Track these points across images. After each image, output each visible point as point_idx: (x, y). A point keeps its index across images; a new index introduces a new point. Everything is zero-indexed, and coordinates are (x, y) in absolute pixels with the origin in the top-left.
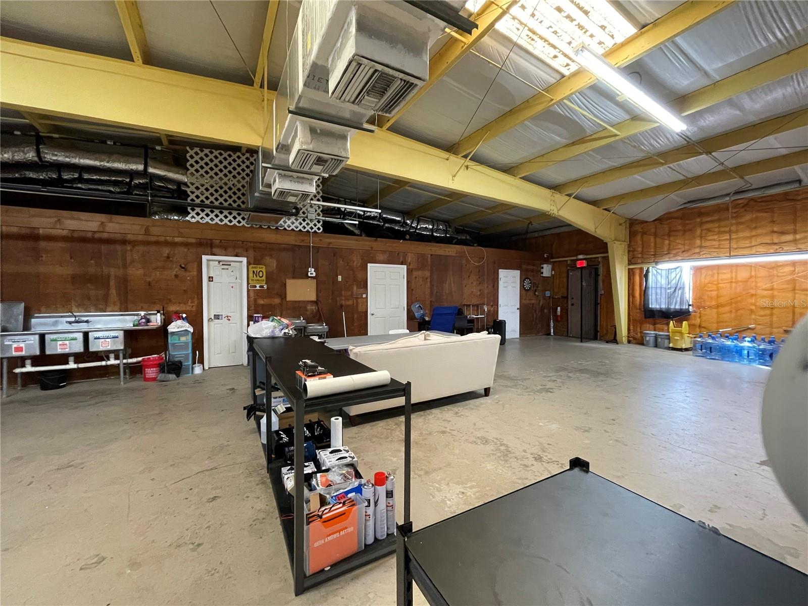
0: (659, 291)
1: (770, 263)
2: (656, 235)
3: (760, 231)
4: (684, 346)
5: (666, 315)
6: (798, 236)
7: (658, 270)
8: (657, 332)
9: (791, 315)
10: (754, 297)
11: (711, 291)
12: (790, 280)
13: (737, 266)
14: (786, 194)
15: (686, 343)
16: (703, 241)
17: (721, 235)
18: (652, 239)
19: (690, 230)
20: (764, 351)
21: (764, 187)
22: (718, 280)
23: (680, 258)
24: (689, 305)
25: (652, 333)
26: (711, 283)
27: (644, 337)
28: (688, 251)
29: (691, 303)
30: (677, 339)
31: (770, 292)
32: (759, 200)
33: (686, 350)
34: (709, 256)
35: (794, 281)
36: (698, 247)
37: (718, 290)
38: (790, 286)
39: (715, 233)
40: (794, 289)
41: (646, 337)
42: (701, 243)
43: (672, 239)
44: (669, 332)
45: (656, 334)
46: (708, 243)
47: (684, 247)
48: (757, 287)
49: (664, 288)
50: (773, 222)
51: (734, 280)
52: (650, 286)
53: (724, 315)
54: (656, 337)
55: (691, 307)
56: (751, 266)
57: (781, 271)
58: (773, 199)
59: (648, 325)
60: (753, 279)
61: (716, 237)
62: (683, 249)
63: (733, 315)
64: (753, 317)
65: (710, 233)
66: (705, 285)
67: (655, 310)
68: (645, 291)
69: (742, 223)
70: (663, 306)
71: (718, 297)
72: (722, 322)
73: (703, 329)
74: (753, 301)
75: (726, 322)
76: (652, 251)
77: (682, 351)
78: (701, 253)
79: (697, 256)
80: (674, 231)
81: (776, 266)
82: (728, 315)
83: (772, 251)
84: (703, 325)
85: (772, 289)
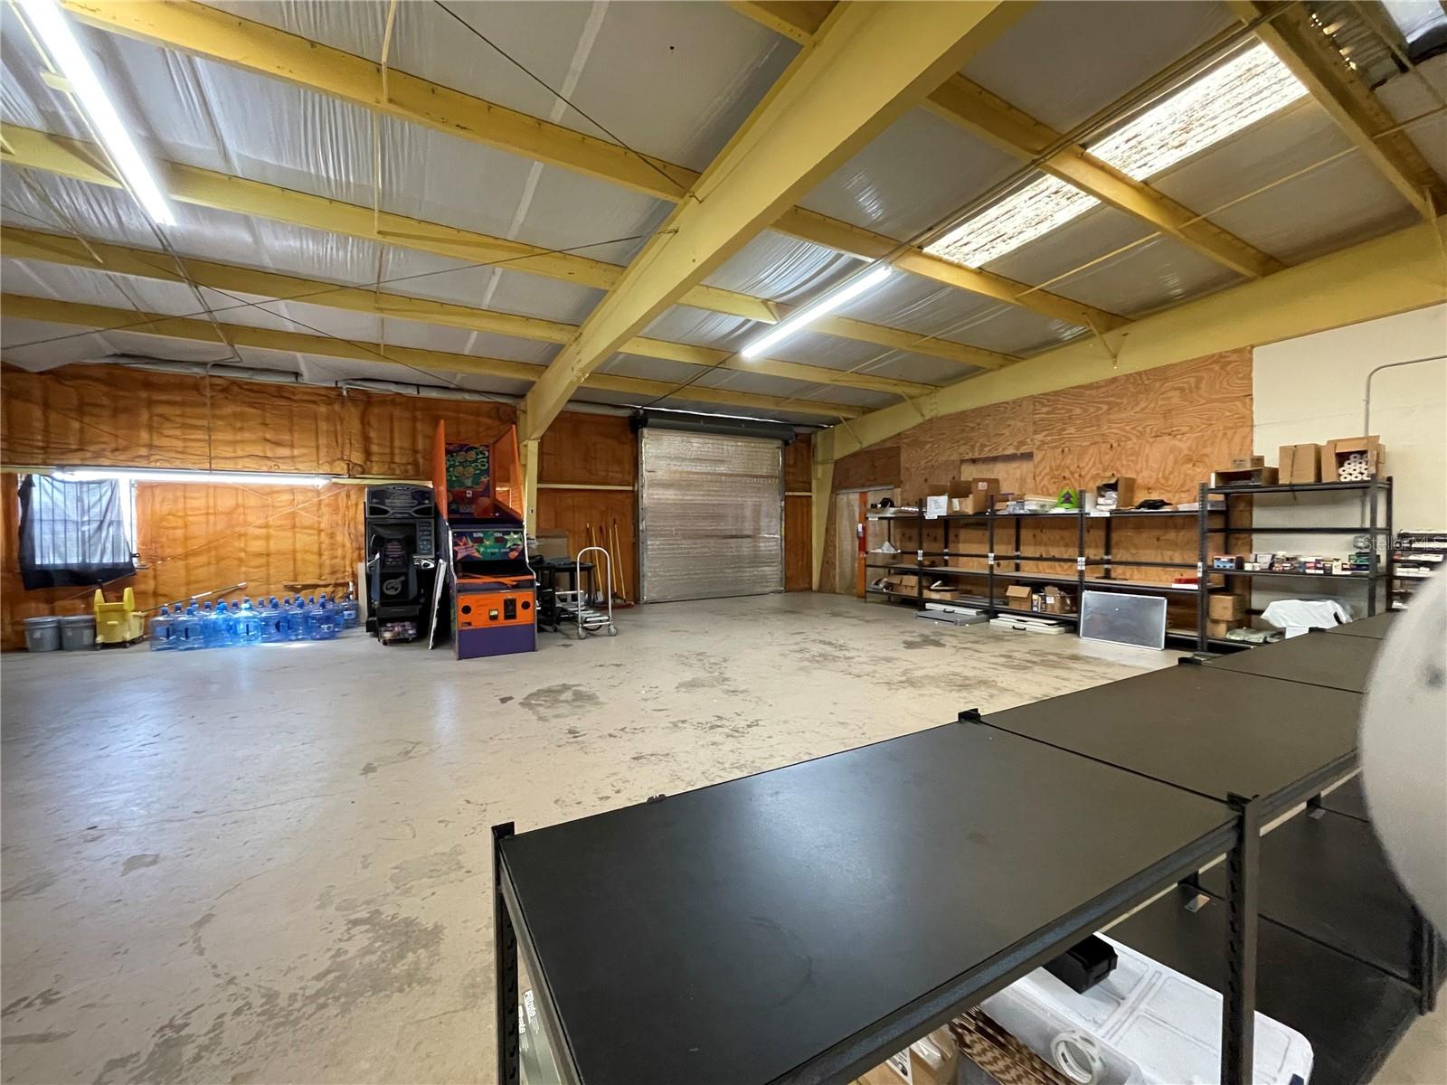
0: (59, 527)
1: (264, 486)
2: (46, 406)
3: (247, 435)
4: (128, 637)
5: (81, 579)
6: (296, 452)
7: (55, 483)
8: (60, 618)
9: (291, 563)
10: (243, 538)
11: (174, 528)
12: (289, 513)
13: (216, 487)
14: (280, 387)
15: (132, 630)
16: (155, 437)
17: (187, 431)
18: (37, 413)
19: (126, 410)
20: (266, 620)
21: (252, 369)
22: (185, 509)
23: (107, 462)
24: (132, 556)
25: (50, 620)
26: (174, 515)
27: (27, 634)
28: (125, 449)
29: (134, 552)
30: (114, 626)
31: (264, 531)
32: (245, 387)
33: (133, 642)
34: (168, 465)
35: (293, 515)
36: (144, 446)
37: (186, 526)
38: (288, 522)
39: (178, 425)
40: (294, 527)
41: (32, 632)
42: (151, 439)
43: (87, 419)
44: (93, 613)
45: (59, 622)
46: (165, 442)
47: (117, 442)
48: (246, 524)
49: (73, 522)
50: (265, 425)
51: (211, 511)
52: (37, 517)
53: (199, 571)
54: (60, 629)
55: (135, 560)
56: (237, 489)
57: (279, 499)
58: (261, 390)
59: (33, 605)
60: (241, 510)
61: (178, 433)
62: (113, 446)
63: (212, 569)
64: (243, 569)
65: (167, 424)
66: (163, 519)
67: (51, 569)
68: (22, 529)
69: (222, 418)
70: (74, 560)
71: (186, 538)
72: (197, 582)
73: (161, 599)
74: (242, 545)
75: (202, 581)
76: (39, 439)
77: (125, 647)
78: (152, 458)
79: (144, 463)
80: (89, 404)
81: (272, 491)
82: (205, 569)
83: (265, 469)
84: (162, 590)
85: (267, 526)
